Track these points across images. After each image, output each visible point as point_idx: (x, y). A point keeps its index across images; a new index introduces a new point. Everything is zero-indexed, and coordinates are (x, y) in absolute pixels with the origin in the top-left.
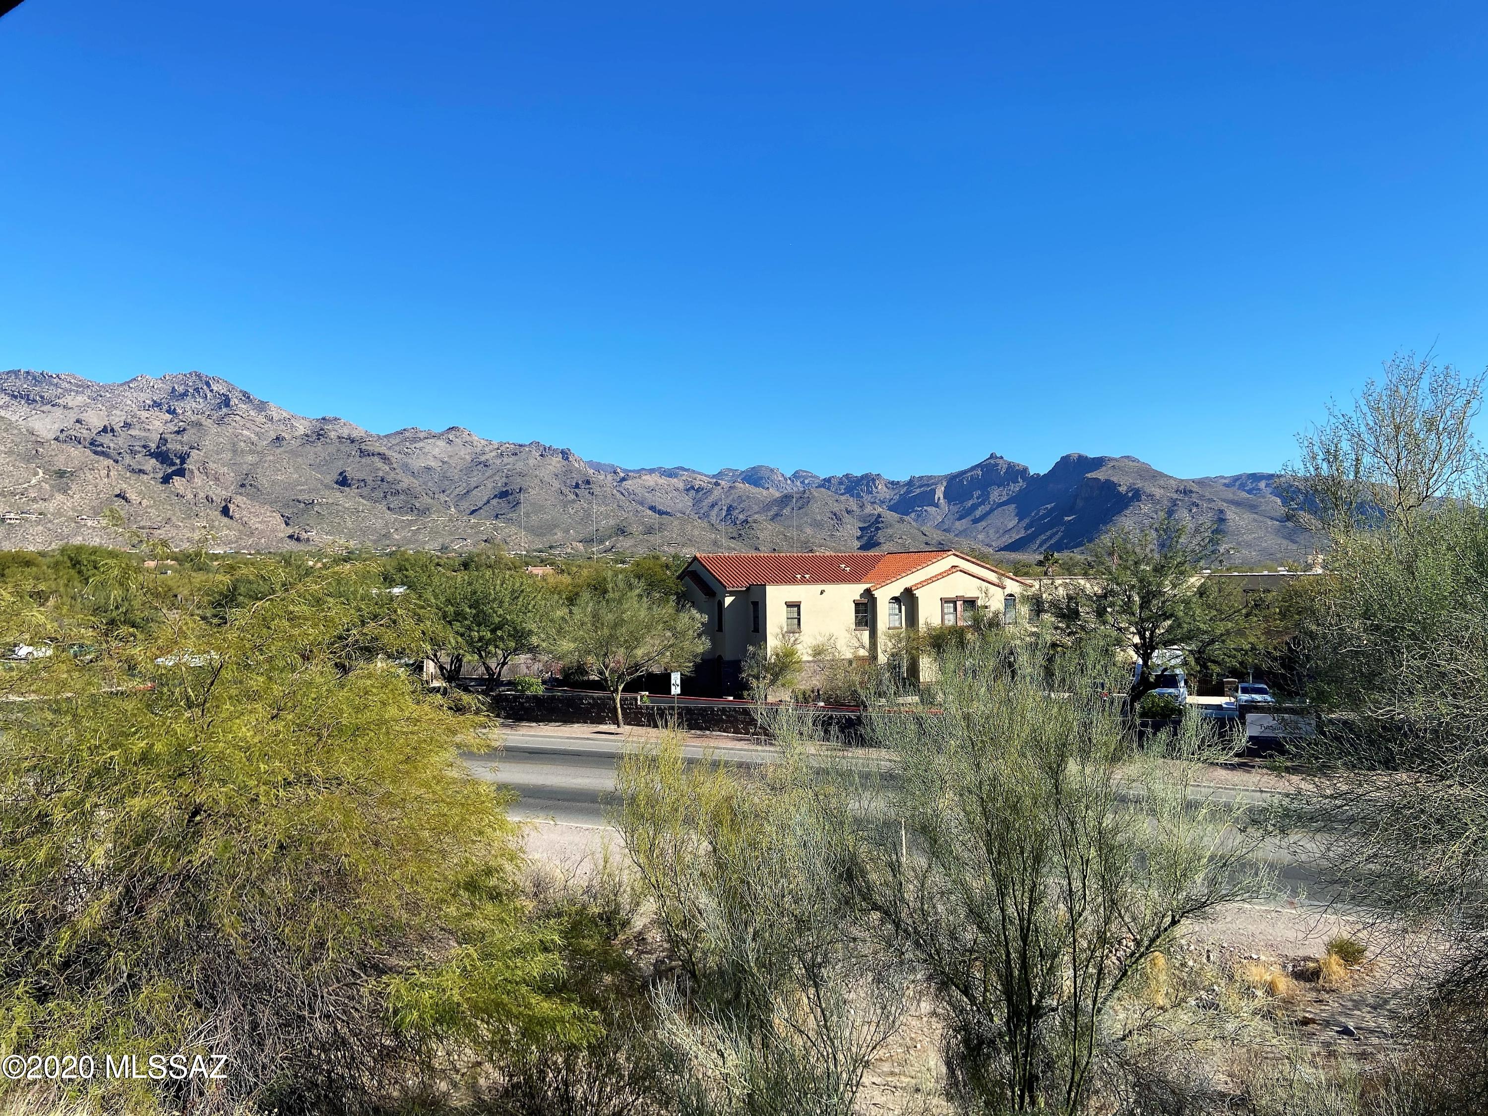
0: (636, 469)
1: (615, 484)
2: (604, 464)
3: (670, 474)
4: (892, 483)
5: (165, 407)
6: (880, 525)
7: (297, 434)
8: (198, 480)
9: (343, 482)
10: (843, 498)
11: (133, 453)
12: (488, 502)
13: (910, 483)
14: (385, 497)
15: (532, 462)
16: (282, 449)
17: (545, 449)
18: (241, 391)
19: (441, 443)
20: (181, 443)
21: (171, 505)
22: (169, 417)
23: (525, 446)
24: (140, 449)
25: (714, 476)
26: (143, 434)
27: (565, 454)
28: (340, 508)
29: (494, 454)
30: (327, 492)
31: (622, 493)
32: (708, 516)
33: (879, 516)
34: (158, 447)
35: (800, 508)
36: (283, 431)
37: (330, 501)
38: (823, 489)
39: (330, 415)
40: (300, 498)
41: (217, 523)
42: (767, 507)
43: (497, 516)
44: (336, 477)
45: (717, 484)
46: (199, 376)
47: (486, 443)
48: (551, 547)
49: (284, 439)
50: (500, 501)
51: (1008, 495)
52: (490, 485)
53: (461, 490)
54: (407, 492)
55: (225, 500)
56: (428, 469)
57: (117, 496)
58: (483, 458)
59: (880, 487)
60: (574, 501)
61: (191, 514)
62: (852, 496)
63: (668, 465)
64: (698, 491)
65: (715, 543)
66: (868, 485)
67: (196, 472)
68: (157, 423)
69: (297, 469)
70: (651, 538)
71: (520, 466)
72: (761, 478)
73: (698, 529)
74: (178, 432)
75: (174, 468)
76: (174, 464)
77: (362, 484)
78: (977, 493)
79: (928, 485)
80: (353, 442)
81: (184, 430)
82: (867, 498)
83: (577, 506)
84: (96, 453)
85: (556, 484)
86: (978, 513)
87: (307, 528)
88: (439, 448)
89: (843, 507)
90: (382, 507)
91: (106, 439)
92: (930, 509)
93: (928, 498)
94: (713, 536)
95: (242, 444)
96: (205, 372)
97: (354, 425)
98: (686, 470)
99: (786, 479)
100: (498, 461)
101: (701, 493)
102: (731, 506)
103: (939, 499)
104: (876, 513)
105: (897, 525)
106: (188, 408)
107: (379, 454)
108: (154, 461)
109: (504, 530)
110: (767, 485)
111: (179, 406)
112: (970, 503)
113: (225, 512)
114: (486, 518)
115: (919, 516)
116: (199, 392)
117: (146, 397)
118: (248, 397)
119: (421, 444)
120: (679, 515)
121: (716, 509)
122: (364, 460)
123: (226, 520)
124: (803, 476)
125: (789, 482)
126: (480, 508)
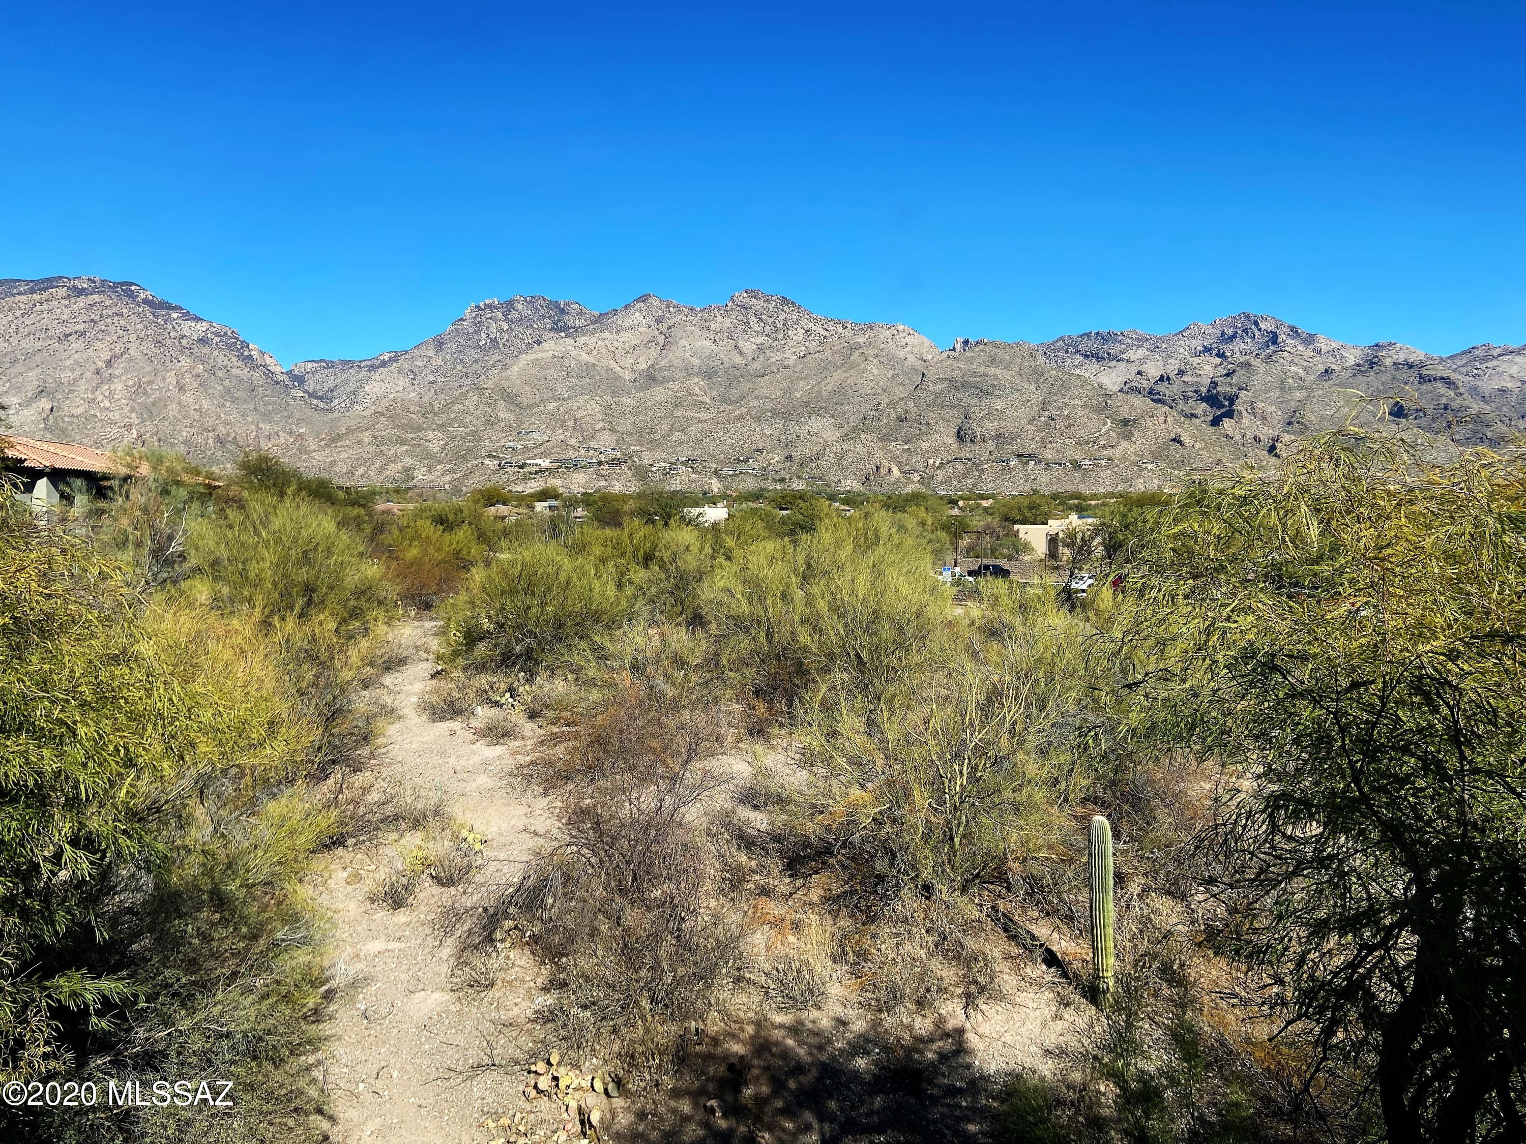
5: (1215, 352)
7: (1348, 364)
8: (1246, 421)
9: (1398, 412)
11: (1186, 398)
14: (1449, 427)
16: (1331, 382)
18: (1289, 327)
20: (1231, 385)
21: (1221, 446)
22: (1218, 360)
24: (1192, 394)
26: (1195, 380)
30: (1381, 425)
34: (1209, 391)
36: (1332, 363)
39: (1383, 341)
41: (1265, 463)
44: (1388, 407)
46: (1248, 317)
49: (1333, 371)
54: (1477, 419)
55: (1273, 439)
56: (1504, 391)
57: (1172, 440)
61: (1239, 455)
67: (1244, 413)
68: (1207, 368)
69: (1348, 401)
74: (1227, 375)
75: (1223, 410)
76: (1223, 406)
77: (1421, 414)
80: (1411, 366)
81: (1234, 371)
84: (1153, 400)
88: (1516, 366)
90: (1444, 438)
91: (1162, 388)
95: (1290, 380)
96: (1253, 312)
97: (1412, 349)
106: (1237, 349)
107: (1442, 378)
108: (1204, 404)
111: (1227, 349)
113: (1272, 449)
116: (1247, 333)
117: (1197, 344)
118: (1296, 332)
119: (1495, 363)
122: (1424, 387)
123: (1274, 459)
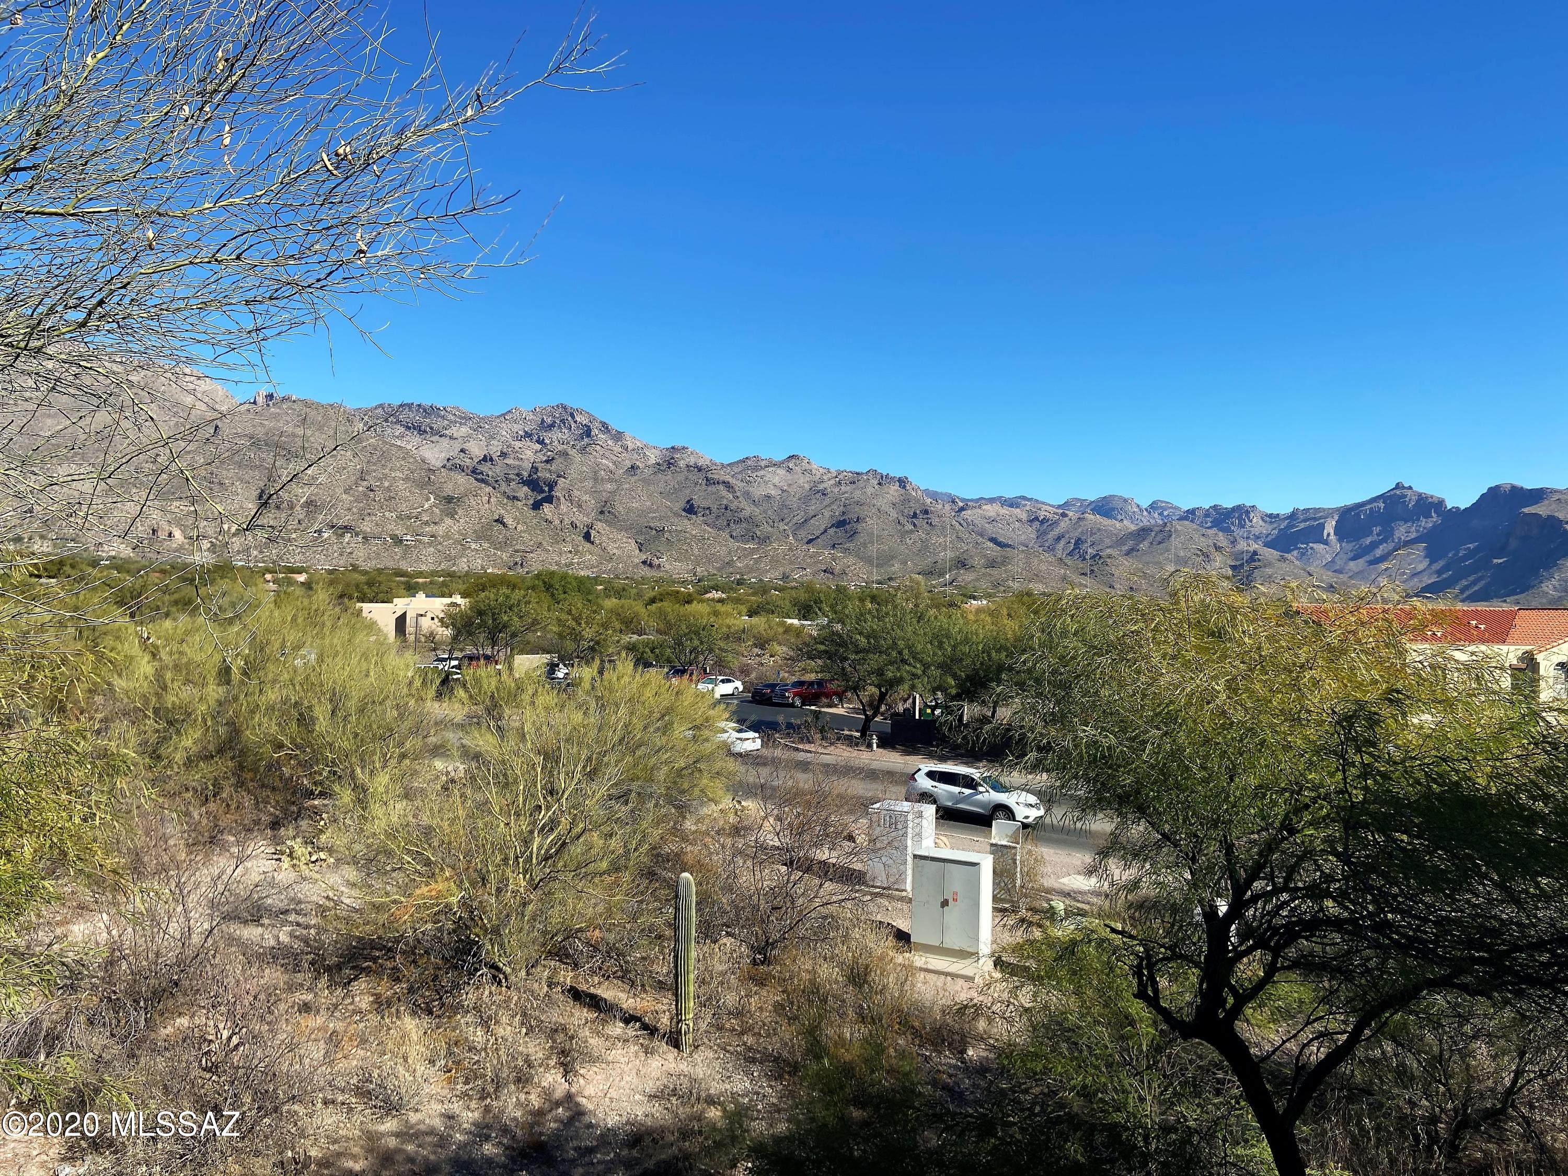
0: (975, 497)
1: (953, 514)
2: (941, 493)
3: (1012, 503)
4: (1271, 516)
5: (535, 438)
6: (1257, 564)
7: (649, 463)
8: (564, 508)
9: (690, 509)
10: (1211, 532)
11: (508, 481)
12: (825, 531)
13: (1293, 516)
14: (729, 525)
15: (869, 490)
16: (636, 477)
17: (882, 477)
18: (601, 422)
19: (781, 472)
20: (550, 471)
21: (541, 530)
22: (538, 447)
23: (862, 474)
24: (514, 477)
25: (1059, 507)
26: (517, 463)
27: (902, 482)
28: (688, 535)
29: (832, 482)
30: (676, 520)
31: (960, 524)
32: (1053, 549)
33: (1255, 553)
34: (530, 476)
35: (1160, 543)
36: (637, 460)
37: (679, 528)
38: (1186, 522)
39: (678, 444)
40: (652, 525)
41: (581, 548)
42: (1120, 541)
43: (834, 546)
44: (682, 504)
45: (1064, 515)
46: (565, 408)
47: (824, 471)
48: (890, 579)
49: (638, 467)
50: (838, 530)
51: (1418, 531)
52: (827, 514)
53: (799, 519)
54: (750, 520)
55: (587, 526)
56: (768, 497)
57: (496, 521)
58: (821, 487)
59: (1255, 520)
60: (911, 532)
61: (558, 539)
62: (1220, 530)
63: (1009, 494)
64: (1042, 522)
65: (1064, 578)
66: (1240, 518)
67: (562, 499)
68: (529, 453)
69: (650, 495)
70: (995, 572)
71: (857, 495)
72: (1113, 509)
73: (1044, 563)
74: (547, 462)
75: (543, 495)
76: (543, 491)
77: (708, 512)
78: (1376, 529)
79: (1315, 519)
80: (700, 470)
81: (553, 459)
82: (1238, 532)
83: (915, 536)
84: (476, 479)
85: (894, 514)
86: (1378, 552)
87: (658, 554)
88: (778, 477)
89: (1211, 542)
90: (725, 534)
91: (485, 468)
92: (1315, 546)
93: (1314, 533)
94: (1062, 571)
95: (602, 472)
96: (572, 404)
97: (700, 454)
98: (1030, 500)
99: (1141, 510)
100: (836, 490)
101: (1046, 525)
102: (1079, 539)
103: (1329, 535)
104: (1251, 549)
105: (1278, 564)
106: (555, 437)
107: (724, 482)
108: (525, 488)
109: (844, 561)
110: (1119, 517)
111: (547, 437)
112: (1368, 541)
113: (587, 537)
114: (824, 547)
115: (1303, 554)
116: (564, 423)
117: (519, 428)
118: (607, 428)
119: (762, 473)
120: (1022, 548)
121: (1063, 542)
122: (709, 488)
123: (588, 545)
124: (1162, 507)
125: (1145, 513)
126: (818, 537)
